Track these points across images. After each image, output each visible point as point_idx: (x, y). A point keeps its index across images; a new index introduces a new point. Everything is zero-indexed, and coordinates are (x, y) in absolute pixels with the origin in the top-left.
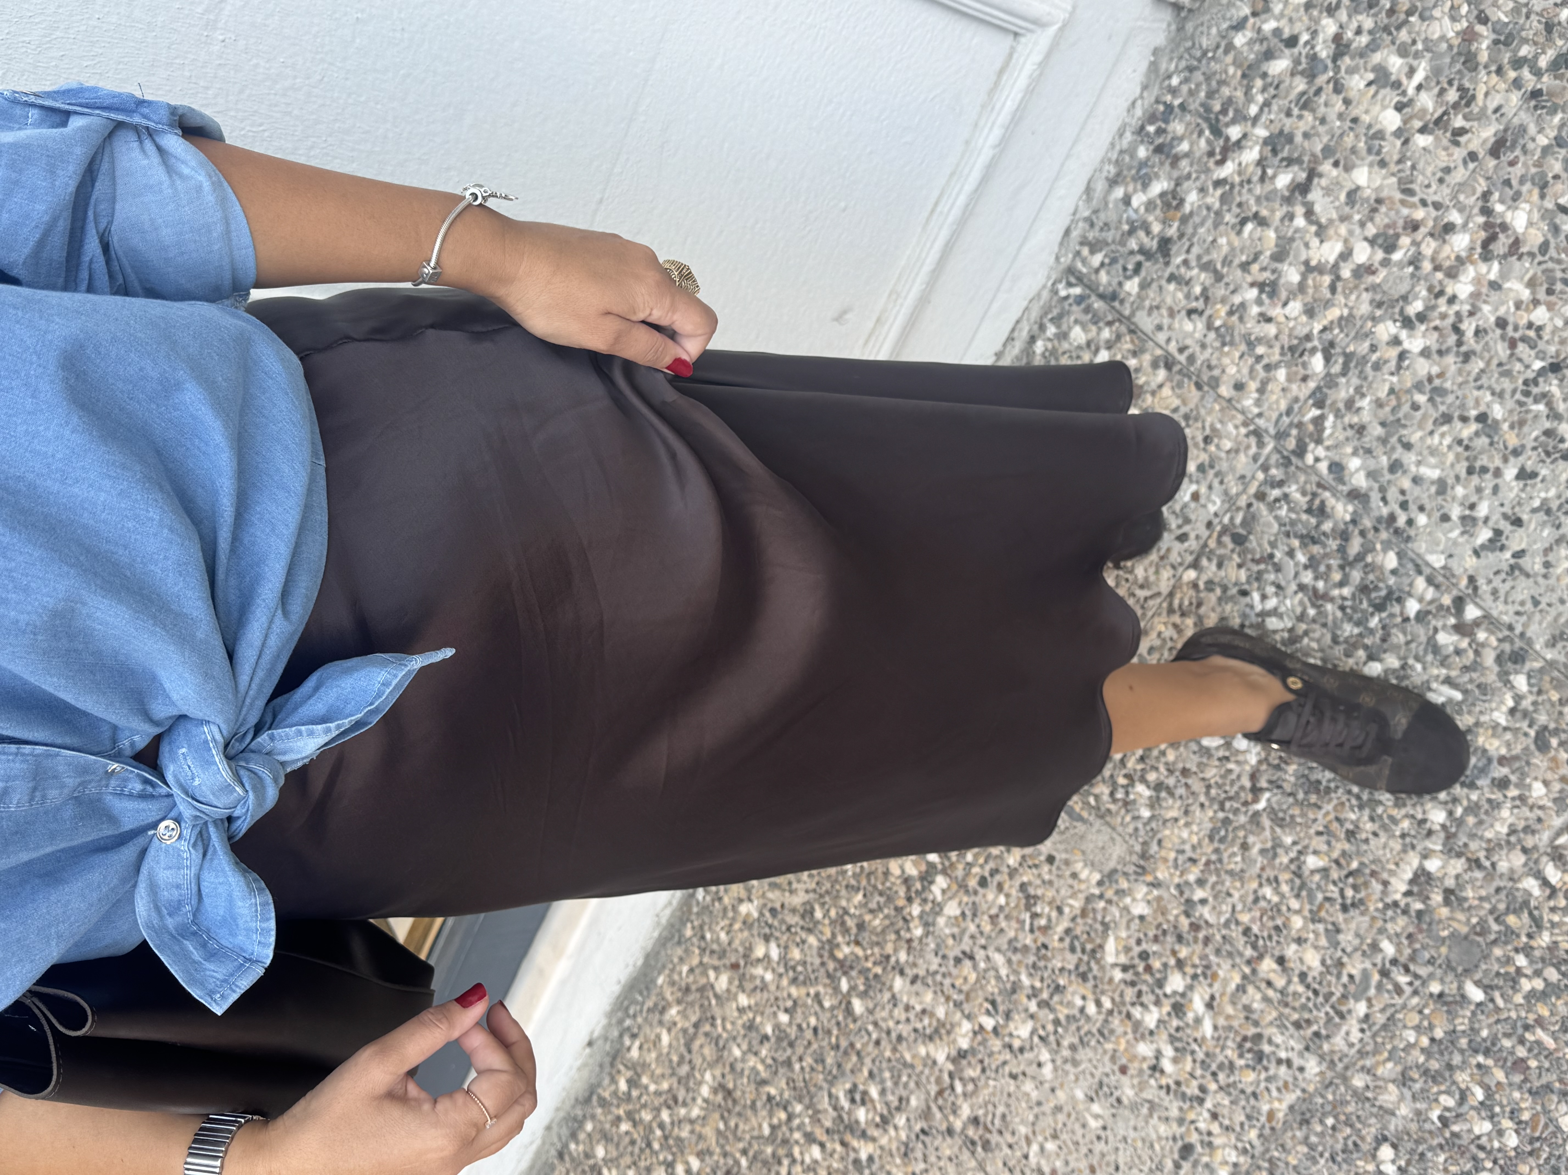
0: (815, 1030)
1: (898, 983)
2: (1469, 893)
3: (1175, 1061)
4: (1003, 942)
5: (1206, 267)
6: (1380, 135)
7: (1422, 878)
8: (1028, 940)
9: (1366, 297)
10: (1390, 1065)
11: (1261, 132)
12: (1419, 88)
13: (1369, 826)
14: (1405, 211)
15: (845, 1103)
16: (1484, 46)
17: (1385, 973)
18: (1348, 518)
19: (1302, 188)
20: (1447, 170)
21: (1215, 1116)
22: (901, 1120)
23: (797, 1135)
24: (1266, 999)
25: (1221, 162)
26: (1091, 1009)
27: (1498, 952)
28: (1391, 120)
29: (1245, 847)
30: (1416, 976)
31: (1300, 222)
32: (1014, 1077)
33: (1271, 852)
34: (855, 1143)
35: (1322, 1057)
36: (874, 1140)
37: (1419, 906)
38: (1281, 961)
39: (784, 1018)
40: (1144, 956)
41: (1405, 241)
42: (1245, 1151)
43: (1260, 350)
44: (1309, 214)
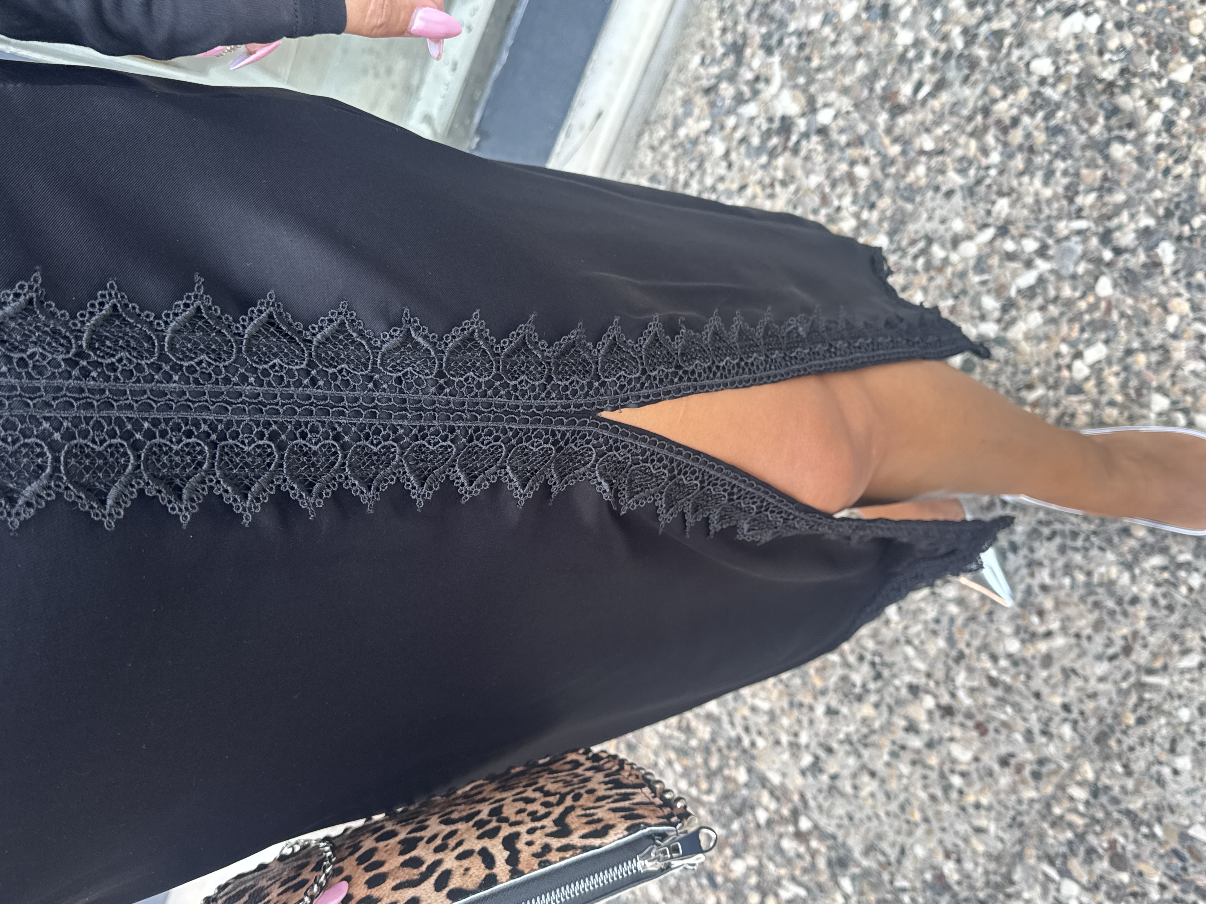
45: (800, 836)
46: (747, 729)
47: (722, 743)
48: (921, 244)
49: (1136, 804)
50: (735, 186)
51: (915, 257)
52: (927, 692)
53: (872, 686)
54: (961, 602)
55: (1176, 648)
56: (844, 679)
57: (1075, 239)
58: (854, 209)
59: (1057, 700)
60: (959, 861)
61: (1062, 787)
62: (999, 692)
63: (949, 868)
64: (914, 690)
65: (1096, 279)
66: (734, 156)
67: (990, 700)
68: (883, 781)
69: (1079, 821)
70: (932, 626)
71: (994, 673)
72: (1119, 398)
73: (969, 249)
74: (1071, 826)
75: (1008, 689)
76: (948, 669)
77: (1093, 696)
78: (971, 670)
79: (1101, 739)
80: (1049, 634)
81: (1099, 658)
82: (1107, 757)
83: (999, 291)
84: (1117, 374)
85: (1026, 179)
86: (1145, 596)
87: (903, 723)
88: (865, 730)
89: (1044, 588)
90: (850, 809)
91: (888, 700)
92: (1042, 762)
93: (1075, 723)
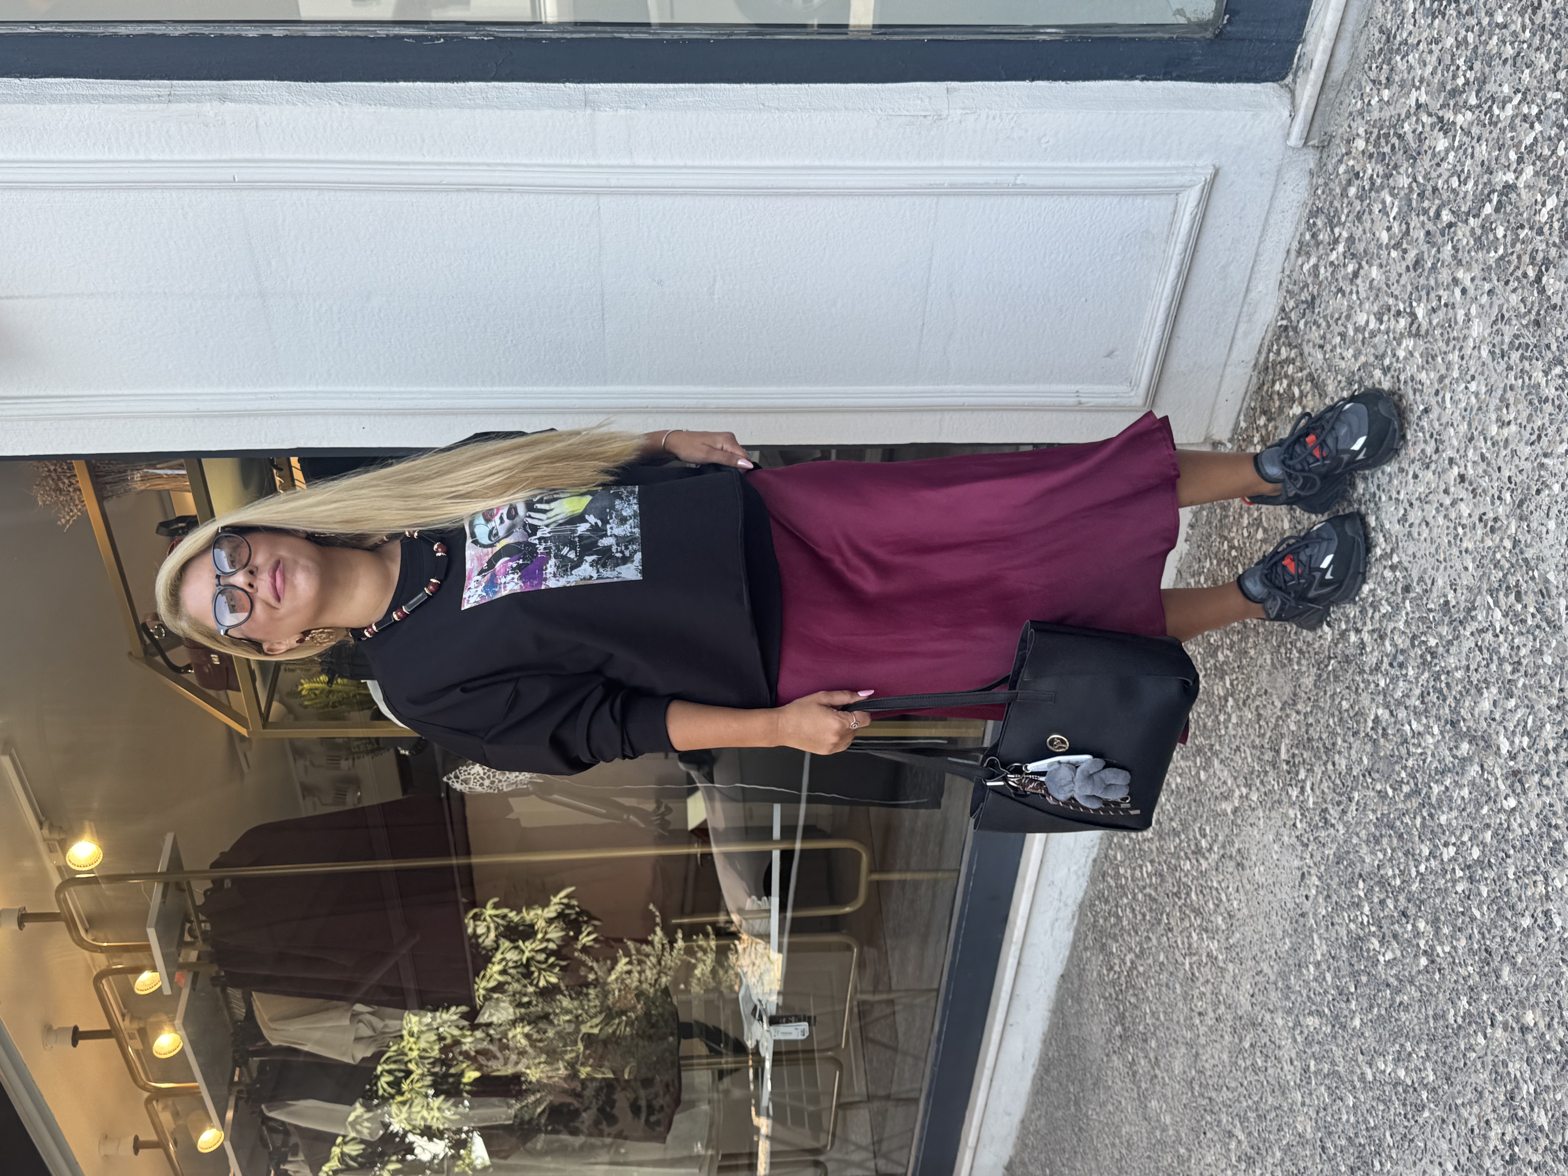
0: (1189, 789)
1: (1216, 762)
2: (1390, 732)
3: (1301, 821)
4: (1249, 741)
5: (1325, 317)
6: (1380, 247)
7: (1377, 720)
8: (1257, 741)
9: (1373, 351)
10: (1364, 832)
11: (1345, 234)
12: (1394, 218)
13: (1362, 685)
14: (1386, 298)
15: (1198, 836)
16: (1415, 196)
17: (1364, 776)
18: (1361, 492)
19: (1356, 274)
20: (1400, 275)
21: (1312, 856)
22: (1216, 849)
23: (1182, 854)
24: (1329, 787)
25: (1332, 250)
26: (1276, 787)
27: (1397, 768)
28: (1384, 237)
29: (1325, 693)
30: (1373, 779)
31: (1354, 297)
32: (1251, 825)
33: (1332, 697)
34: (1202, 861)
35: (1344, 824)
36: (1207, 859)
37: (1375, 737)
38: (1334, 764)
39: (1179, 780)
40: (1294, 756)
41: (1385, 318)
42: (1320, 879)
43: (1339, 377)
44: (1358, 292)
45: (1393, 568)
46: (1378, 487)
47: (1367, 497)
48: (1489, 103)
49: (1529, 554)
50: (1415, 42)
51: (1486, 115)
52: (1456, 464)
53: (1434, 457)
54: (1477, 395)
55: (1558, 438)
56: (1423, 451)
57: (1554, 107)
58: (1464, 68)
59: (1506, 473)
60: (1455, 590)
61: (1501, 540)
62: (1484, 466)
63: (1451, 596)
64: (1451, 461)
65: (1559, 140)
66: (1417, 16)
67: (1481, 471)
68: (1430, 531)
69: (1507, 565)
70: (1464, 413)
71: (1484, 451)
72: (1557, 241)
73: (1509, 110)
74: (1502, 569)
75: (1488, 464)
76: (1466, 447)
77: (1521, 471)
78: (1475, 448)
79: (1520, 505)
80: (1509, 423)
81: (1526, 443)
82: (1521, 518)
83: (1517, 146)
84: (1558, 220)
85: (1538, 54)
86: (1551, 397)
87: (1444, 487)
88: (1427, 491)
89: (1512, 388)
90: (1416, 549)
91: (1439, 469)
92: (1496, 520)
93: (1512, 492)
